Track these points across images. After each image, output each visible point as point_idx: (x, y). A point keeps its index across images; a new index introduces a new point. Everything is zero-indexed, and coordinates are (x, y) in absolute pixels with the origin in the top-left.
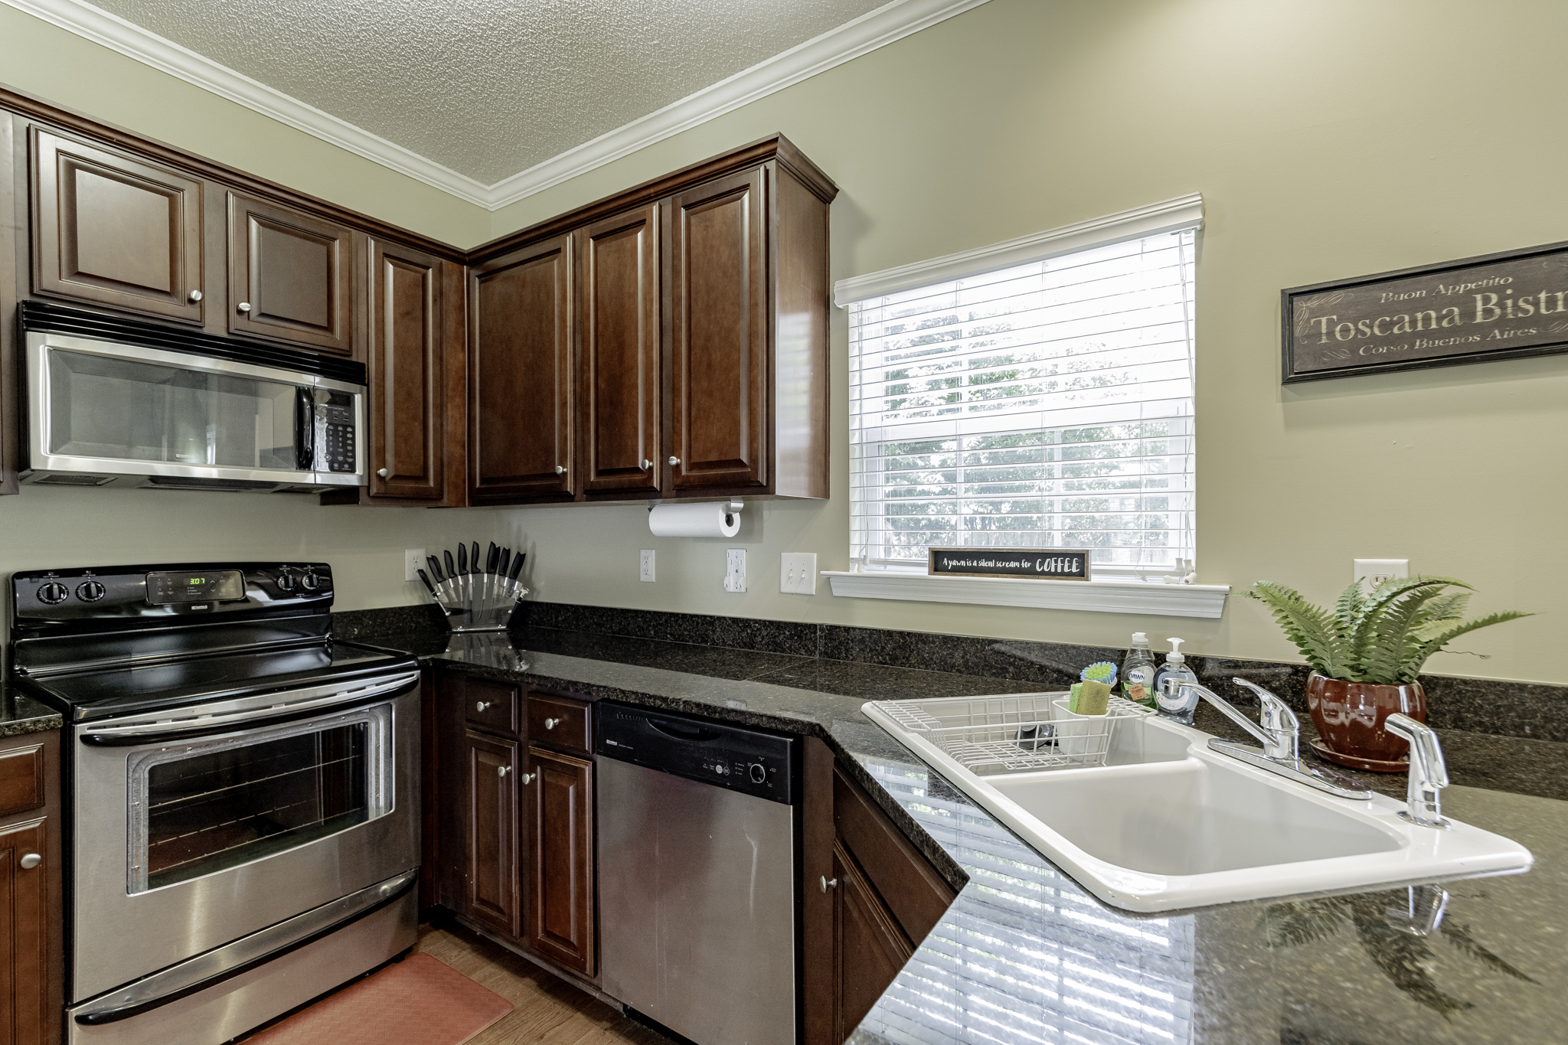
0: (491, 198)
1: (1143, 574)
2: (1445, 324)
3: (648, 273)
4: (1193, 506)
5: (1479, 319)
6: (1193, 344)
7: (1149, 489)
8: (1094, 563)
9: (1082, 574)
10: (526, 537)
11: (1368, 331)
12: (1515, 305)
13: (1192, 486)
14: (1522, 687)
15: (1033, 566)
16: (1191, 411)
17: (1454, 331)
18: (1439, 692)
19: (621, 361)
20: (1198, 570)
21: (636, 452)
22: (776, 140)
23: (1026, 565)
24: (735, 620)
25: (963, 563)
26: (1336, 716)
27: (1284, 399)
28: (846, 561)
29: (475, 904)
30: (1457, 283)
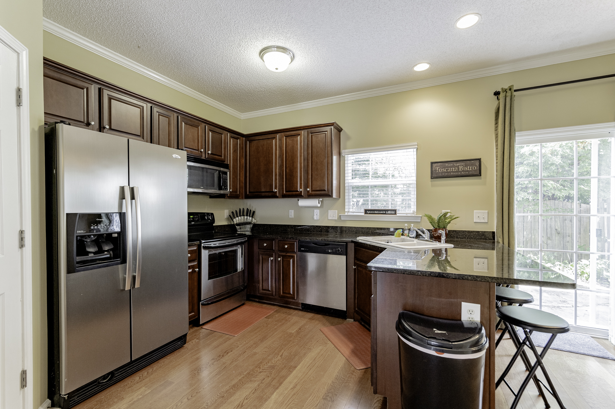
0: (242, 116)
1: (407, 214)
2: (455, 170)
3: (301, 146)
4: (416, 201)
5: (460, 170)
6: (416, 170)
7: (408, 197)
8: (397, 212)
9: (395, 214)
10: (252, 207)
11: (444, 170)
12: (465, 168)
13: (415, 197)
14: (466, 231)
15: (386, 212)
16: (415, 183)
17: (456, 172)
18: (454, 233)
19: (293, 166)
20: (416, 213)
21: (297, 187)
22: (334, 123)
23: (384, 212)
24: (317, 226)
25: (371, 212)
26: (435, 235)
27: (431, 181)
28: (345, 212)
29: (261, 291)
30: (457, 164)
